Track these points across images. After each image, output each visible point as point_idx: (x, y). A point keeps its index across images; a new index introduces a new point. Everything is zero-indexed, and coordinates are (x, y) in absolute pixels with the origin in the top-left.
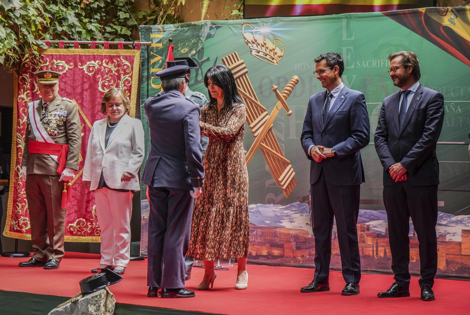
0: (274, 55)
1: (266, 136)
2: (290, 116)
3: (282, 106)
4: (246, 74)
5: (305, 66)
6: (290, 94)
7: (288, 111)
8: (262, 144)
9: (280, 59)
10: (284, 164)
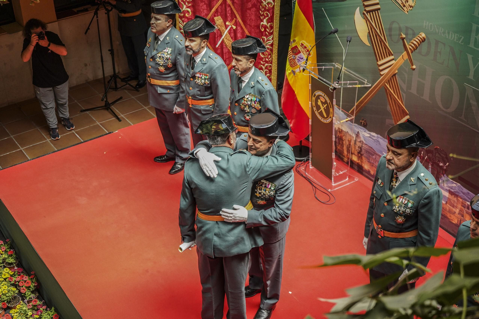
0: (405, 2)
1: (391, 79)
2: (414, 71)
3: (407, 57)
4: (379, 11)
5: (433, 26)
6: (416, 49)
7: (412, 65)
8: (386, 84)
9: (410, 9)
10: (403, 112)
